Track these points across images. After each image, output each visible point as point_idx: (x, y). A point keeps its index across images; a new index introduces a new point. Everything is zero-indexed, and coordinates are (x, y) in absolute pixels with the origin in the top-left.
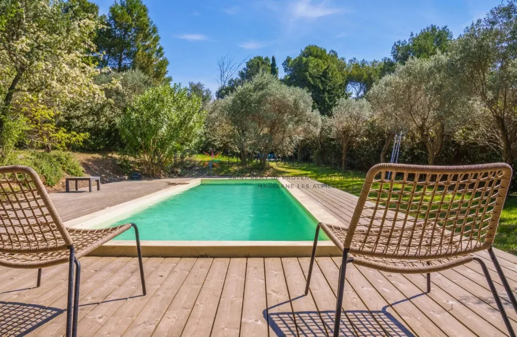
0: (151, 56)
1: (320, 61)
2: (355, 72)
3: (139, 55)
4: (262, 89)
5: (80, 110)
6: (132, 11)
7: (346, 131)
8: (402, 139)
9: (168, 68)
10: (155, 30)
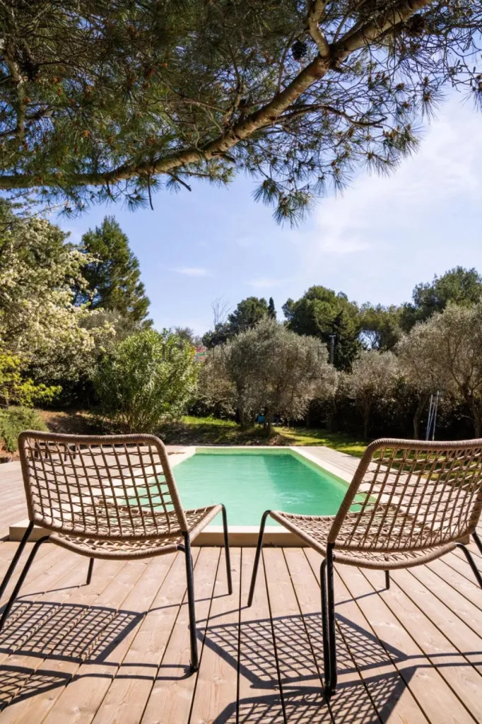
0: (130, 294)
1: (327, 305)
2: (370, 319)
3: (116, 292)
4: (267, 338)
5: (45, 357)
6: (110, 240)
7: (369, 390)
8: (439, 401)
9: (149, 309)
10: (135, 264)
